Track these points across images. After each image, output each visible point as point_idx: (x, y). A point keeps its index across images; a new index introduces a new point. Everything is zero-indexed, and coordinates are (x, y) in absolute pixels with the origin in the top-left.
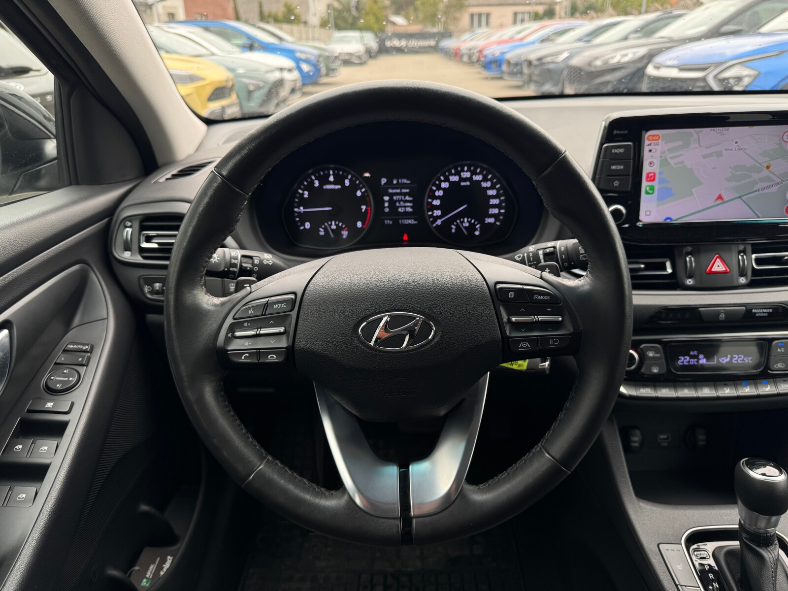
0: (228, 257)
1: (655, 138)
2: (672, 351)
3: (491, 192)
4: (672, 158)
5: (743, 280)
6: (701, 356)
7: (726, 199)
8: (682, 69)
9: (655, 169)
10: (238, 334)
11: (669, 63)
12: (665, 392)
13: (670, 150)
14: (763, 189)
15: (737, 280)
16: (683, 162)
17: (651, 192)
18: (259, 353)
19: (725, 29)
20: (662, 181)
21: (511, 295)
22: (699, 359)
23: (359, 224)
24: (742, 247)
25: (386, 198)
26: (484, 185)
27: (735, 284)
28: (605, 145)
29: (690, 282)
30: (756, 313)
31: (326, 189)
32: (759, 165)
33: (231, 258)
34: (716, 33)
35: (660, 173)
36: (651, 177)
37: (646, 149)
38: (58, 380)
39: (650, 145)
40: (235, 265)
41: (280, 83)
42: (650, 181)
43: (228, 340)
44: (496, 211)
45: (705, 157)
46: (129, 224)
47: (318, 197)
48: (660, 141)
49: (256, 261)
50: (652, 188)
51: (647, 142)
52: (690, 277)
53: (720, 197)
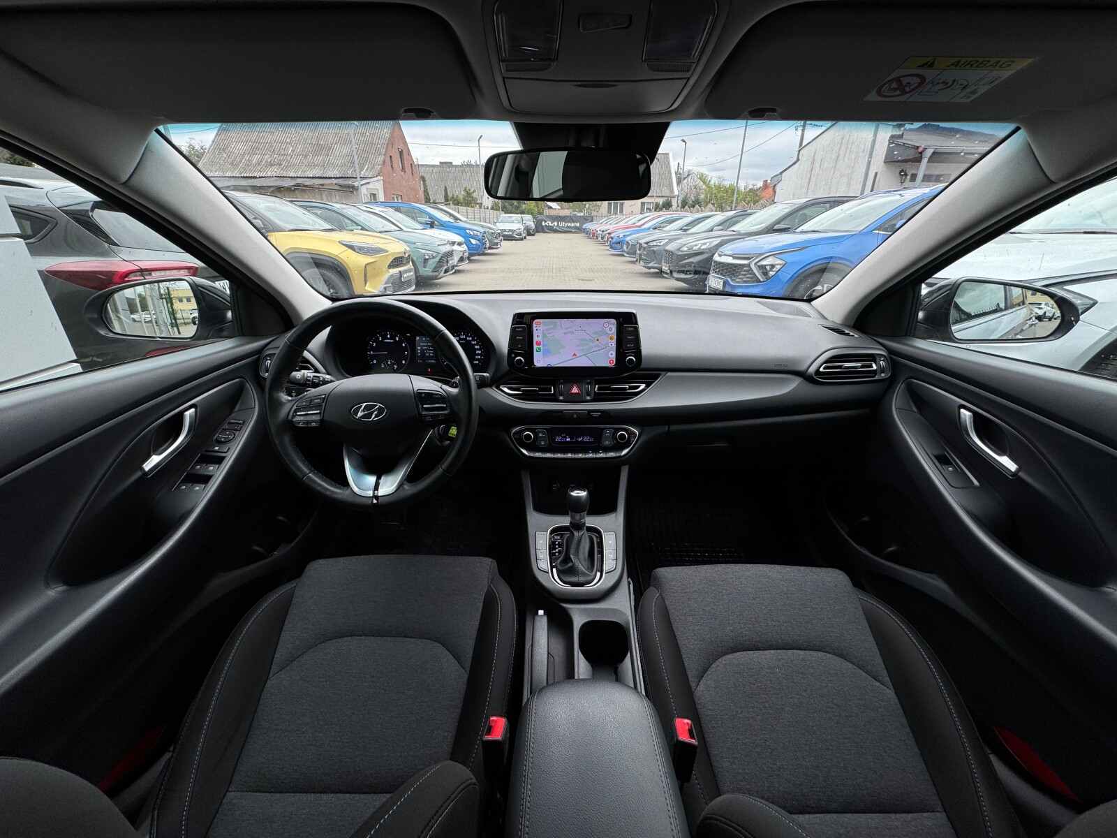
0: (305, 376)
1: (539, 323)
2: (551, 434)
3: (476, 347)
4: (548, 334)
5: (588, 398)
6: (568, 437)
7: (578, 355)
8: (735, 258)
9: (540, 339)
10: (298, 413)
11: (727, 253)
12: (548, 455)
13: (547, 330)
14: (596, 351)
15: (585, 397)
16: (553, 336)
17: (539, 351)
18: (307, 422)
19: (776, 227)
20: (544, 345)
21: (423, 395)
22: (566, 439)
23: (404, 362)
24: (589, 381)
25: (419, 348)
26: (473, 343)
27: (584, 400)
28: (514, 326)
29: (561, 398)
30: (593, 415)
31: (386, 342)
32: (593, 339)
33: (308, 377)
34: (771, 230)
35: (543, 341)
36: (539, 343)
37: (535, 329)
38: (223, 437)
39: (537, 327)
40: (309, 381)
41: (450, 254)
42: (538, 345)
43: (293, 417)
44: (479, 357)
45: (565, 333)
46: (269, 358)
47: (381, 346)
48: (541, 325)
49: (321, 379)
50: (540, 349)
51: (534, 325)
52: (561, 396)
53: (575, 355)
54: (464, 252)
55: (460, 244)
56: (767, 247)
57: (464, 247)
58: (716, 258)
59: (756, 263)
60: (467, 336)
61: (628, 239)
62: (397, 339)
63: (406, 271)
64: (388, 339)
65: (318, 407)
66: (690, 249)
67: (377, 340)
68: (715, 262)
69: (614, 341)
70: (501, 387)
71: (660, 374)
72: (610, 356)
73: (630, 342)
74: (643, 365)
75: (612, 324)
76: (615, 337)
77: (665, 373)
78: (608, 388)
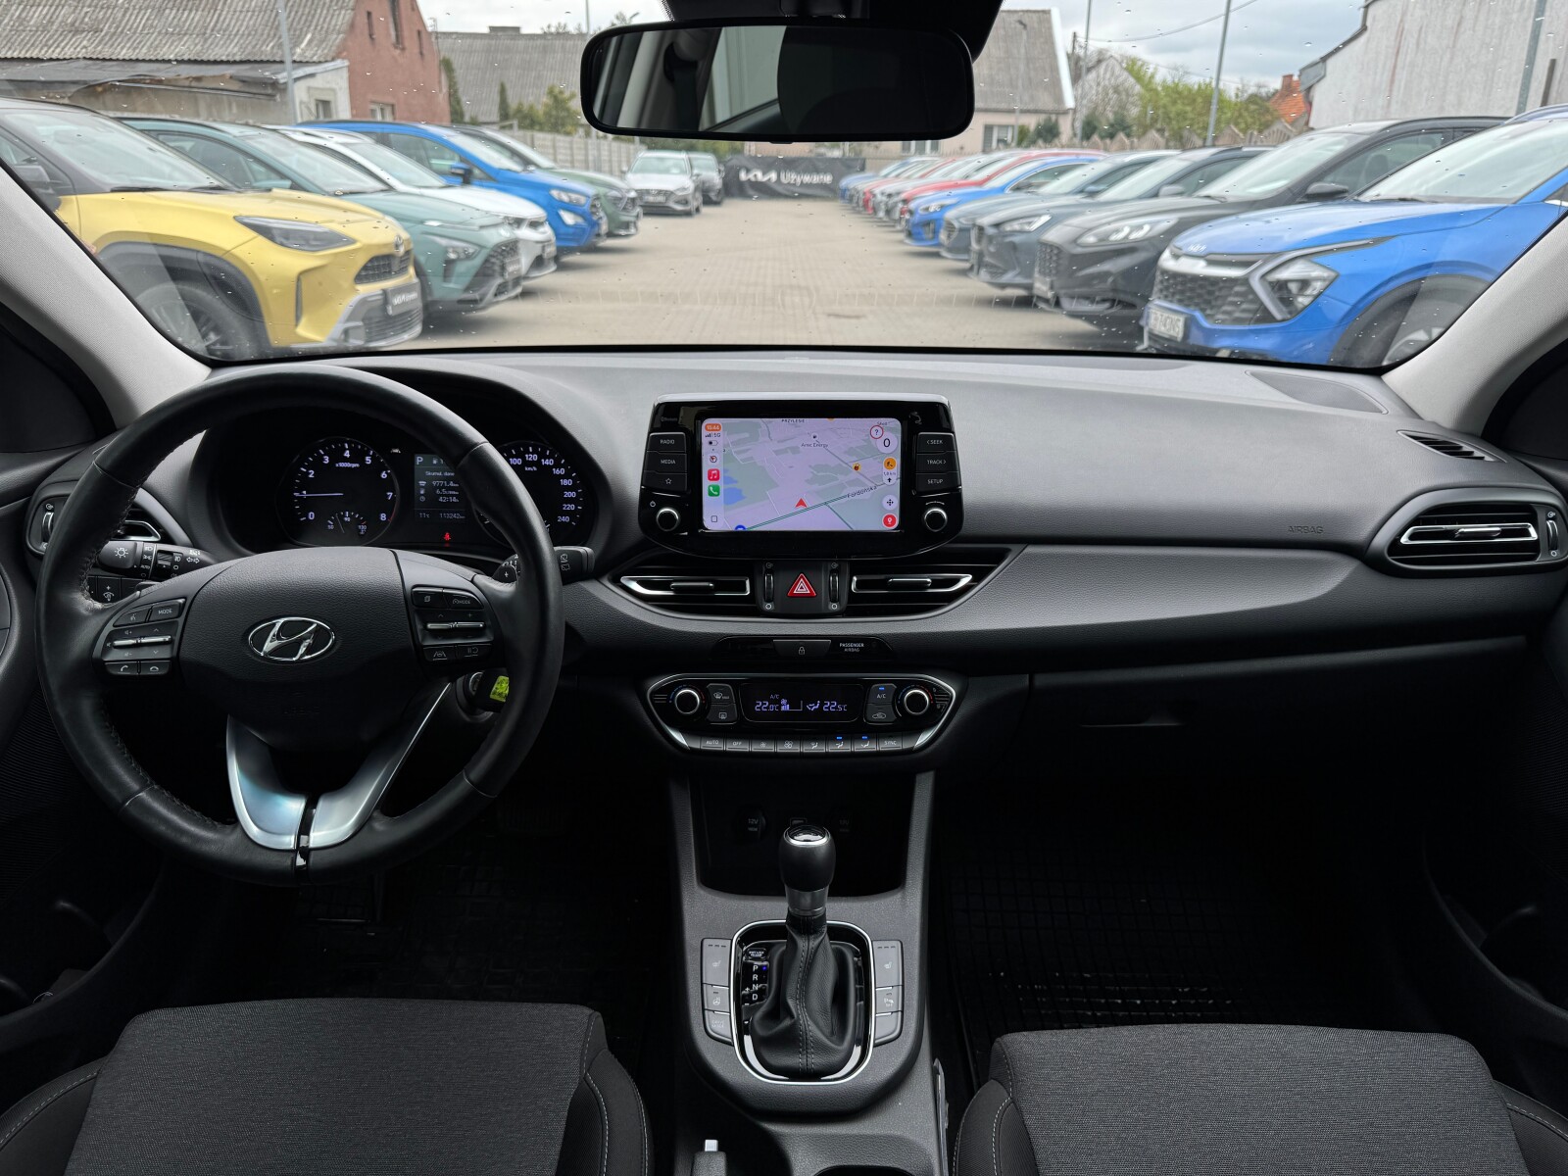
0: (139, 550)
1: (714, 428)
2: (745, 694)
3: (565, 482)
4: (738, 453)
5: (834, 607)
6: (784, 701)
7: (809, 505)
8: (1212, 263)
9: (719, 465)
10: (117, 643)
11: (1193, 249)
12: (736, 746)
13: (735, 443)
14: (854, 495)
15: (827, 605)
16: (752, 458)
17: (716, 493)
18: (139, 664)
19: (1314, 188)
20: (728, 480)
21: (428, 599)
22: (781, 705)
23: (383, 517)
24: (834, 565)
25: (422, 483)
26: (557, 472)
27: (824, 611)
28: (652, 434)
29: (769, 607)
30: (844, 648)
31: (339, 467)
32: (844, 465)
33: (144, 553)
34: (1302, 193)
35: (725, 471)
36: (714, 475)
37: (705, 441)
39: (709, 436)
40: (147, 562)
41: (511, 248)
42: (714, 479)
43: (105, 650)
44: (572, 507)
45: (777, 452)
46: (51, 507)
47: (329, 477)
48: (721, 432)
49: (177, 559)
50: (717, 489)
51: (704, 433)
52: (769, 601)
53: (801, 503)
54: (544, 244)
55: (534, 224)
56: (1289, 238)
57: (546, 232)
58: (1167, 261)
59: (1263, 277)
60: (542, 456)
61: (950, 215)
62: (368, 460)
63: (399, 290)
64: (345, 460)
65: (165, 626)
66: (1104, 239)
67: (317, 464)
68: (1165, 272)
69: (896, 470)
70: (624, 580)
71: (1009, 550)
72: (886, 506)
73: (935, 471)
74: (968, 527)
75: (891, 430)
76: (898, 461)
77: (1021, 546)
78: (883, 584)
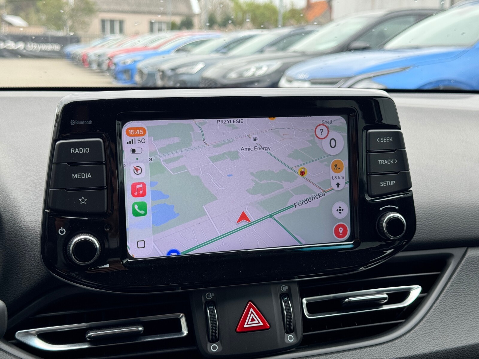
1: (138, 132)
4: (168, 161)
5: (290, 339)
7: (252, 219)
9: (144, 177)
13: (164, 150)
14: (301, 203)
15: (283, 338)
16: (184, 167)
17: (142, 212)
20: (157, 195)
27: (281, 346)
28: (58, 143)
29: (214, 348)
32: (290, 171)
35: (153, 184)
36: (140, 189)
37: (126, 148)
39: (132, 142)
42: (139, 195)
45: (214, 159)
48: (146, 137)
50: (143, 207)
51: (125, 138)
52: (214, 341)
53: (243, 217)
69: (344, 173)
70: (19, 335)
71: (450, 256)
72: (336, 214)
73: (385, 173)
75: (337, 129)
76: (345, 163)
77: (461, 250)
78: (337, 305)
